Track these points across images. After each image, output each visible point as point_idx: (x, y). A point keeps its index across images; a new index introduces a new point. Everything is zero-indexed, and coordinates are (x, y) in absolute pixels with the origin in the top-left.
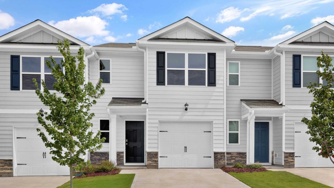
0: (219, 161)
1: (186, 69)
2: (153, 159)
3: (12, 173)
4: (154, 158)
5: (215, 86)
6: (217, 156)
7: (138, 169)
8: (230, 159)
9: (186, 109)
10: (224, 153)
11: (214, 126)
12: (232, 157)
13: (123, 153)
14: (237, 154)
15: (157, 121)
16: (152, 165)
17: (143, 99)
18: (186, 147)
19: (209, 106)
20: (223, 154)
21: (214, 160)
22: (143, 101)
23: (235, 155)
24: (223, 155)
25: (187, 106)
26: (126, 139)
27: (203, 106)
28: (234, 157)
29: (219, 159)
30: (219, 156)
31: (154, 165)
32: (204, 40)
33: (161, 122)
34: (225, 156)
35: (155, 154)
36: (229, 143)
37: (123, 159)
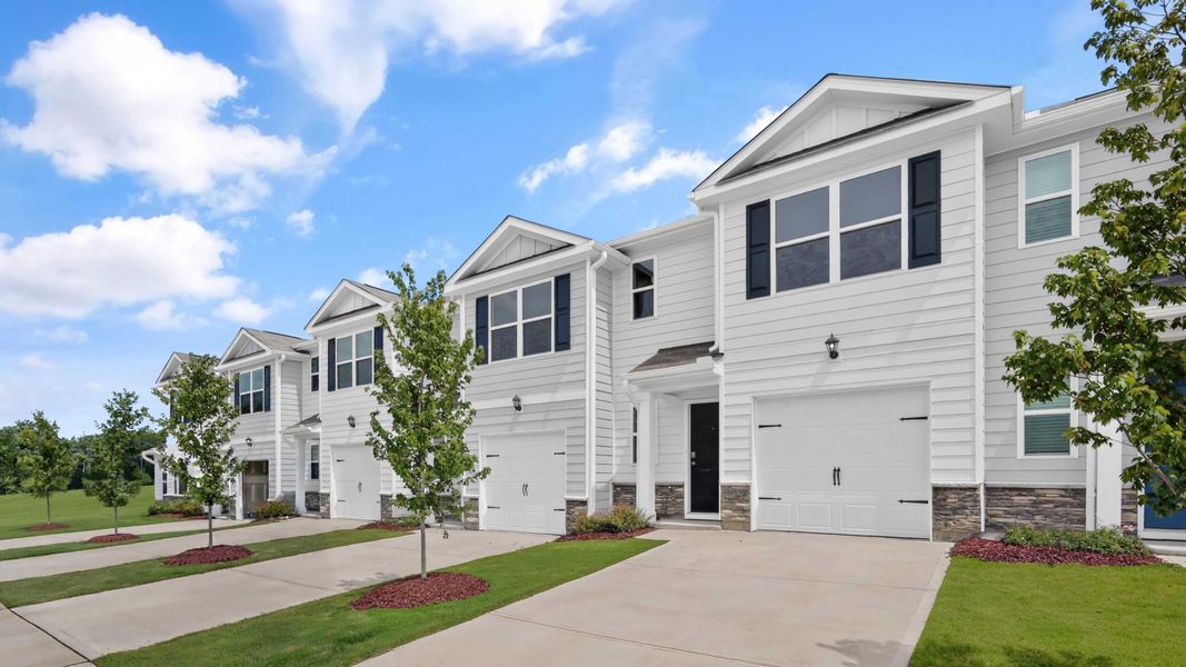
0: (952, 517)
1: (834, 232)
2: (738, 504)
3: (477, 523)
4: (739, 502)
5: (938, 261)
6: (944, 500)
7: (698, 528)
8: (1028, 512)
9: (834, 355)
10: (974, 489)
11: (933, 397)
12: (1041, 503)
13: (682, 486)
14: (1063, 493)
15: (748, 399)
16: (735, 521)
17: (712, 343)
18: (839, 470)
19: (914, 335)
20: (968, 493)
21: (934, 514)
22: (711, 349)
23: (1051, 495)
24: (969, 496)
25: (832, 346)
26: (692, 450)
27: (892, 337)
28: (1051, 505)
29: (955, 511)
30: (952, 499)
31: (739, 522)
32: (897, 121)
33: (759, 400)
34: (976, 501)
35: (741, 491)
36: (1026, 452)
37: (683, 503)
